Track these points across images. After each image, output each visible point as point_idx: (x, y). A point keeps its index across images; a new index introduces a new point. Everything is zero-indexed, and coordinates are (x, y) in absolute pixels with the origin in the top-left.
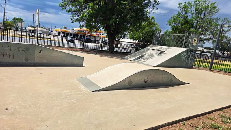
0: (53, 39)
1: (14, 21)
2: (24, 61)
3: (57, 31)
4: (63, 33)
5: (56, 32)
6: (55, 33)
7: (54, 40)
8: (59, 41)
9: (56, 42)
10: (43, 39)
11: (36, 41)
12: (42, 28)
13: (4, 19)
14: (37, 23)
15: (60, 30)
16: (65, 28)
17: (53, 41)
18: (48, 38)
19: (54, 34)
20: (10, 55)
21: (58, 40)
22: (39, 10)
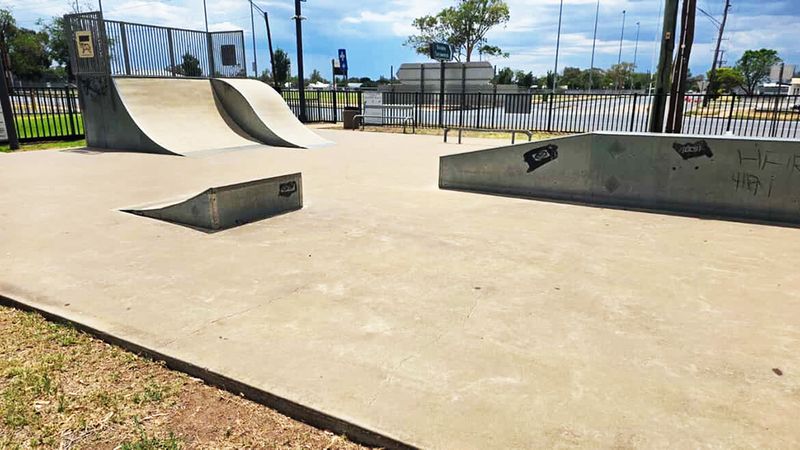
1: (744, 64)
13: (715, 63)
20: (758, 183)
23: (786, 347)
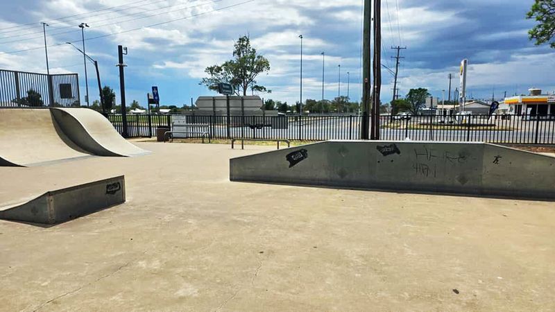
0: (500, 125)
1: (410, 96)
2: (457, 182)
3: (510, 104)
4: (528, 106)
5: (507, 107)
6: (504, 111)
7: (504, 128)
8: (519, 128)
9: (511, 132)
10: (474, 128)
11: (466, 135)
12: (469, 101)
13: (394, 96)
14: (461, 92)
15: (520, 101)
16: (537, 93)
17: (502, 130)
18: (487, 125)
19: (501, 113)
20: (428, 169)
21: (516, 127)
22: (465, 62)
23: (459, 274)
